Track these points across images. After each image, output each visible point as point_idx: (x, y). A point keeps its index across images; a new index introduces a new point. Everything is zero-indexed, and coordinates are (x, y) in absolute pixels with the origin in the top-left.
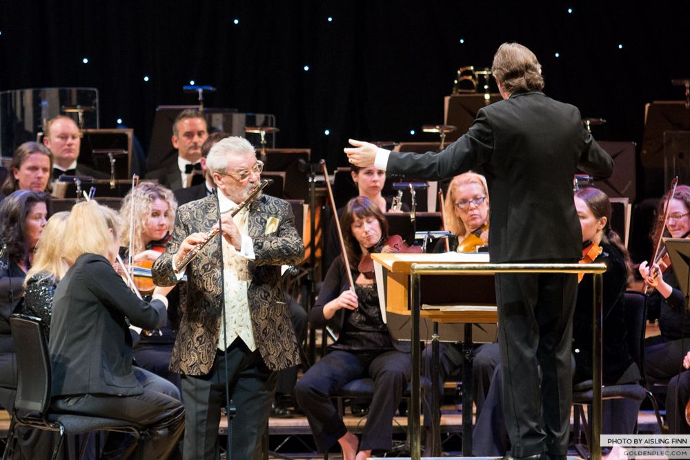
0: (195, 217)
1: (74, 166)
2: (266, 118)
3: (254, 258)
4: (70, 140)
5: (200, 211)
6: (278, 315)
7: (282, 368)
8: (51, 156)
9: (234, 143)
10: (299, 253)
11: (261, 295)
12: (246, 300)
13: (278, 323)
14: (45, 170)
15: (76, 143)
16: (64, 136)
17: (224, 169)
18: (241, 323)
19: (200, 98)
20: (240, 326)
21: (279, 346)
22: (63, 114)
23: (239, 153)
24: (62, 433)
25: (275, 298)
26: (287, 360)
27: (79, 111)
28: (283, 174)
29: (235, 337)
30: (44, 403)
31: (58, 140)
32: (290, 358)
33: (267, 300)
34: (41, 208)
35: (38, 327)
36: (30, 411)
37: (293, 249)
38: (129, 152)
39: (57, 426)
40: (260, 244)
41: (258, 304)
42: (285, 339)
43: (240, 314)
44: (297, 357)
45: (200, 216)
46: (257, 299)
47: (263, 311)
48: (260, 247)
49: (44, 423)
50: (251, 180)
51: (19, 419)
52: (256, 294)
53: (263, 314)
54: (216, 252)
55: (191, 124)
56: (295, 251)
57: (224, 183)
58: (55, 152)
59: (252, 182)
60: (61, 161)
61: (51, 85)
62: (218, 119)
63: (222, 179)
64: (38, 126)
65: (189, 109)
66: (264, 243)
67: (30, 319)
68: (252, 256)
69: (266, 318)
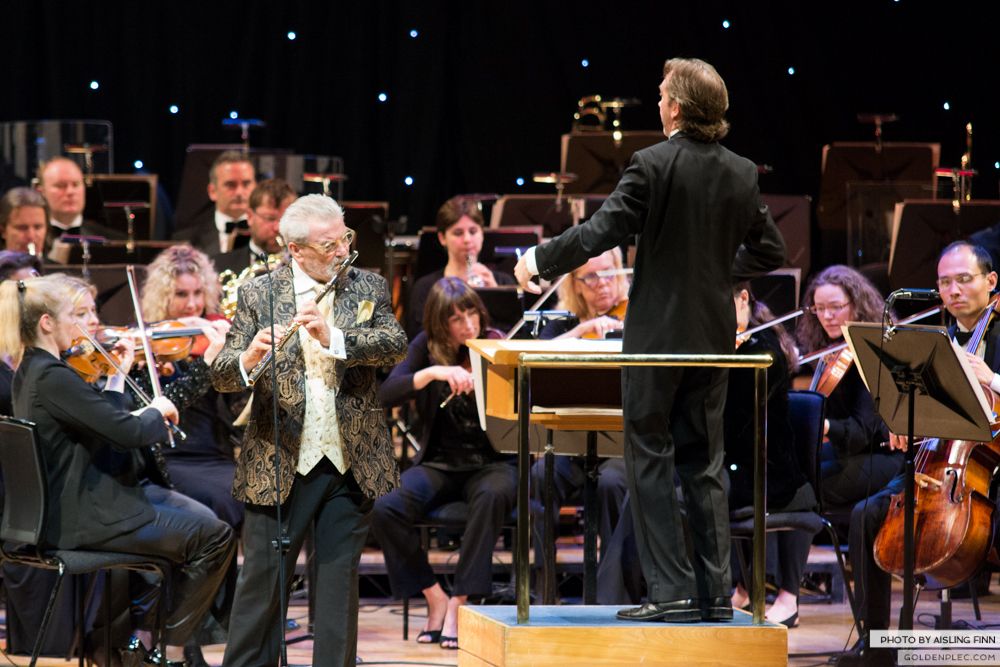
1: (78, 222)
2: (331, 163)
3: (345, 358)
4: (70, 189)
6: (373, 426)
8: (46, 208)
10: (401, 349)
11: (352, 403)
12: (333, 410)
13: (373, 437)
14: (37, 226)
15: (79, 193)
17: (304, 239)
18: (329, 440)
19: (245, 135)
20: (328, 443)
22: (65, 155)
24: (61, 571)
25: (369, 405)
26: (389, 483)
27: (86, 152)
29: (321, 457)
30: (38, 532)
33: (359, 408)
35: (32, 433)
36: (21, 543)
37: (393, 344)
38: (151, 205)
39: (55, 563)
40: (353, 339)
41: (348, 415)
42: (383, 457)
43: (327, 428)
46: (347, 408)
47: (356, 423)
48: (353, 344)
49: (39, 558)
50: (338, 254)
51: (5, 554)
52: (345, 403)
53: (356, 427)
54: (295, 346)
55: (235, 171)
56: (396, 347)
57: (302, 256)
58: (53, 204)
59: (339, 257)
60: (61, 216)
61: (50, 117)
62: (268, 162)
63: (300, 251)
64: (32, 169)
65: (232, 150)
66: (359, 338)
67: (21, 423)
68: (342, 355)
69: (359, 432)
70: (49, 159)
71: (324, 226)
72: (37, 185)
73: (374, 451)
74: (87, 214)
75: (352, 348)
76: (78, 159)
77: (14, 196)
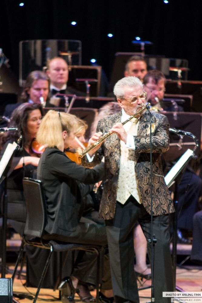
0: (107, 125)
1: (64, 87)
2: (182, 62)
3: (135, 148)
4: (61, 72)
5: (111, 122)
6: (156, 182)
7: (159, 214)
8: (49, 81)
9: (129, 80)
10: (164, 145)
11: (144, 170)
14: (45, 89)
15: (66, 73)
16: (58, 69)
17: (123, 96)
18: (133, 187)
19: (143, 48)
20: (132, 188)
21: (157, 201)
22: (59, 56)
23: (131, 86)
24: (51, 250)
25: (154, 172)
26: (163, 210)
27: (69, 55)
28: (191, 97)
29: (129, 195)
30: (42, 231)
31: (54, 72)
32: (165, 208)
33: (148, 173)
34: (36, 113)
35: (39, 186)
36: (33, 236)
37: (160, 142)
38: (98, 81)
39: (49, 246)
40: (138, 140)
41: (141, 175)
42: (162, 197)
43: (131, 181)
44: (171, 208)
45: (110, 124)
46: (141, 172)
47: (146, 179)
48: (139, 142)
49: (42, 244)
50: (139, 103)
51: (26, 241)
52: (140, 170)
53: (145, 181)
54: (117, 145)
55: (137, 65)
56: (161, 144)
57: (123, 105)
58: (52, 79)
59: (139, 104)
60: (56, 84)
61: (52, 38)
62: (153, 61)
63: (122, 102)
64: (44, 63)
66: (141, 139)
67: (35, 181)
68: (134, 147)
69: (148, 184)
70: (52, 58)
71: (131, 90)
72: (46, 69)
73: (157, 194)
74: (69, 84)
75: (138, 144)
76: (65, 58)
77: (34, 74)
